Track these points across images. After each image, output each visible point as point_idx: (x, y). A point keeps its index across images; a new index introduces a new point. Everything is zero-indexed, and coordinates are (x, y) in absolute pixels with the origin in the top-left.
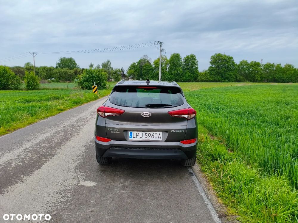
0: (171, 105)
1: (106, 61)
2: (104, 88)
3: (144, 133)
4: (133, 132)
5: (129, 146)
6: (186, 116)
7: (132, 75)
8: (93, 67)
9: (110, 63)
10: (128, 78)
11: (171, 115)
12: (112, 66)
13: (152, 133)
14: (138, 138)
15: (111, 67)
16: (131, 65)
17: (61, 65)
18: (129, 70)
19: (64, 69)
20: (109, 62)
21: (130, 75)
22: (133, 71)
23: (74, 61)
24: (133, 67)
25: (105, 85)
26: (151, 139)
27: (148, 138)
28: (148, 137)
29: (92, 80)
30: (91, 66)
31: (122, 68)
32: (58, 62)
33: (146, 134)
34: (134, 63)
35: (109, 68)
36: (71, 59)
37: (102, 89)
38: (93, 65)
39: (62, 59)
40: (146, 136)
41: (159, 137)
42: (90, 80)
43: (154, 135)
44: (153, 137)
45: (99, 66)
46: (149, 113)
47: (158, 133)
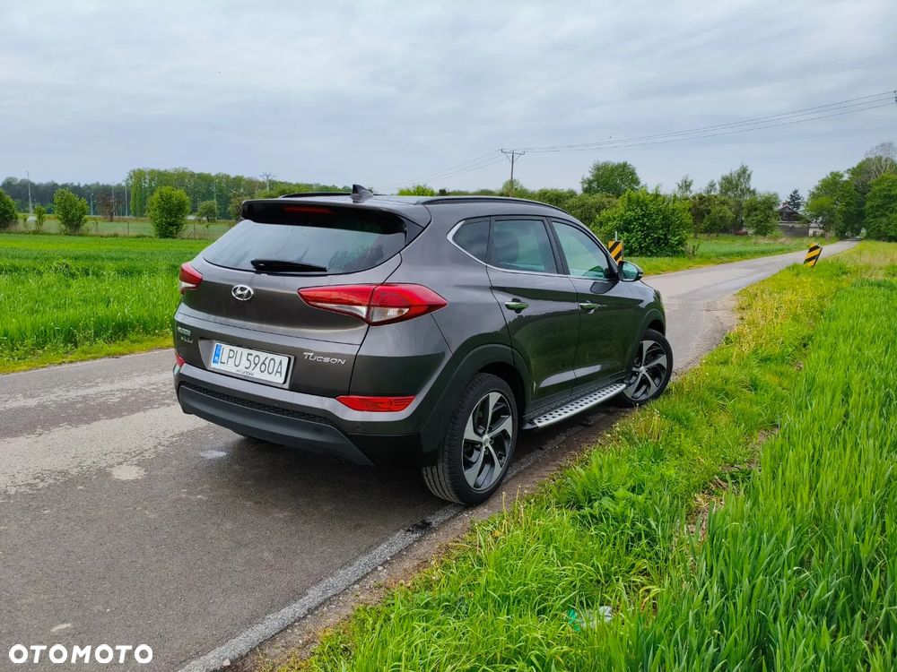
0: (324, 270)
1: (736, 168)
2: (678, 252)
3: (246, 351)
4: (223, 346)
5: (205, 387)
6: (363, 311)
7: (824, 216)
8: (692, 188)
9: (749, 176)
10: (806, 225)
11: (307, 302)
12: (753, 185)
13: (263, 355)
14: (229, 367)
15: (752, 189)
16: (824, 180)
17: (595, 185)
18: (814, 196)
19: (598, 195)
20: (744, 171)
21: (817, 217)
22: (825, 201)
23: (633, 173)
24: (831, 185)
25: (681, 243)
26: (257, 375)
27: (250, 370)
28: (253, 365)
29: (643, 225)
30: (686, 185)
31: (796, 192)
32: (589, 176)
33: (250, 357)
34: (836, 175)
35: (742, 190)
36: (625, 165)
37: (669, 255)
38: (691, 181)
39: (598, 169)
40: (247, 364)
41: (277, 372)
42: (635, 225)
43: (267, 362)
44: (263, 366)
45: (712, 185)
46: (249, 288)
47: (278, 358)
